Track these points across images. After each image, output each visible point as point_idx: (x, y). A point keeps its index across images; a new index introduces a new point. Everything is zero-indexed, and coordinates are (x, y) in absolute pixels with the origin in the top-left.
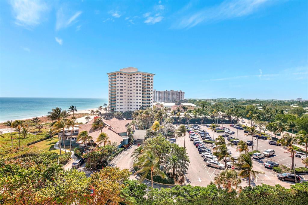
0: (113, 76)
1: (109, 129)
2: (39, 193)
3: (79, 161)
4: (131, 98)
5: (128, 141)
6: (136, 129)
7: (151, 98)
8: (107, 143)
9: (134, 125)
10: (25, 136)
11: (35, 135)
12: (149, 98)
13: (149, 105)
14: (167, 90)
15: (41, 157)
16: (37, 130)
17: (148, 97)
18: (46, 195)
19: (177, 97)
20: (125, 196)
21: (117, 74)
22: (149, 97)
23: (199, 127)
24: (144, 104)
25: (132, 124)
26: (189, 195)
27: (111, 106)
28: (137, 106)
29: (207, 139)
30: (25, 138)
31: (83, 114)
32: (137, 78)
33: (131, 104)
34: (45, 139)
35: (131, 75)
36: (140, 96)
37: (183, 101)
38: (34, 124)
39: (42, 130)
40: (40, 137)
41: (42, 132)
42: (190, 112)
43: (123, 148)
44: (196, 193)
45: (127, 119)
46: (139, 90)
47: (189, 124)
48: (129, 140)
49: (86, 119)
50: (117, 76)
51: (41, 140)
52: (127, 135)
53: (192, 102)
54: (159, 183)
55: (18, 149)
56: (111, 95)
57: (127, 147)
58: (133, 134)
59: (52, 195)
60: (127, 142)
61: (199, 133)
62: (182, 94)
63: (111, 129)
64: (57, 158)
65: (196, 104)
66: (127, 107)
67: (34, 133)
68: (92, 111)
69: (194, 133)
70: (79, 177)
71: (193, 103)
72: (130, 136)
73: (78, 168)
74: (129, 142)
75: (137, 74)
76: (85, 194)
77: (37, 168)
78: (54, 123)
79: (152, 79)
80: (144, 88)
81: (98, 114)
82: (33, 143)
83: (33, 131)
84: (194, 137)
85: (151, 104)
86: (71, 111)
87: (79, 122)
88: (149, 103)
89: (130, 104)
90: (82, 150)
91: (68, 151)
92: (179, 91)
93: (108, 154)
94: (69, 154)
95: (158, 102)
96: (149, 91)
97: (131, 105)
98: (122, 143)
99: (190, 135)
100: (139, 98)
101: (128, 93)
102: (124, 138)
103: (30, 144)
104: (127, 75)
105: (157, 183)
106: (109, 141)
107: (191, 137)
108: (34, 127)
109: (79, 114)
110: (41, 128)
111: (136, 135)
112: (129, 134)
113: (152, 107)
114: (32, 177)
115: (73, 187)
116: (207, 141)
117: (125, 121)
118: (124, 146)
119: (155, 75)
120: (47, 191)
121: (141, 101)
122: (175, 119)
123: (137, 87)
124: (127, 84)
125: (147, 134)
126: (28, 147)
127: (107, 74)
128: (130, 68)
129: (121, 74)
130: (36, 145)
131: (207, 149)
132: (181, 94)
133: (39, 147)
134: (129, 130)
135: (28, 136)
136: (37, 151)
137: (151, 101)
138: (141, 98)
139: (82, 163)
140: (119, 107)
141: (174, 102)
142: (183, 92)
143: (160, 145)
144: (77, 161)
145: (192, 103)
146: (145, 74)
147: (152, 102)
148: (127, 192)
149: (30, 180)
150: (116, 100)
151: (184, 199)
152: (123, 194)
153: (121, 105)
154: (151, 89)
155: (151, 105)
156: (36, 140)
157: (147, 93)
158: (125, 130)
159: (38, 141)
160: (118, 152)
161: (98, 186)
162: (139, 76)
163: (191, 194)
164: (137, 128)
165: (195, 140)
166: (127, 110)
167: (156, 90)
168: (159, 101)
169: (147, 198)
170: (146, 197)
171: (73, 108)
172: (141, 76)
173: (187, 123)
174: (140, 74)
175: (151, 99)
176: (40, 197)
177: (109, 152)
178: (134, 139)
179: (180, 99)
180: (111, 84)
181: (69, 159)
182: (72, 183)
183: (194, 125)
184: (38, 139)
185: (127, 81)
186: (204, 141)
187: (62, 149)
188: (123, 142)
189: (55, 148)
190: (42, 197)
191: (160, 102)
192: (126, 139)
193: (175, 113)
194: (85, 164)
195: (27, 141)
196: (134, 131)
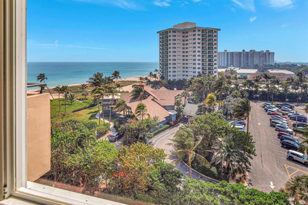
0: (164, 36)
1: (152, 100)
2: (70, 158)
3: (116, 134)
4: (187, 62)
5: (175, 116)
6: (189, 102)
7: (215, 62)
8: (146, 117)
9: (186, 98)
10: (71, 103)
11: (81, 102)
12: (212, 62)
13: (212, 72)
14: (244, 51)
15: (78, 124)
16: (83, 97)
17: (209, 60)
18: (75, 161)
19: (261, 60)
20: (153, 180)
21: (168, 32)
22: (211, 60)
23: (291, 108)
24: (205, 70)
25: (183, 96)
26: (238, 198)
27: (162, 73)
28: (194, 72)
29: (302, 128)
30: (71, 105)
31: (131, 81)
32: (194, 35)
33: (187, 70)
34: (89, 107)
35: (187, 32)
36: (199, 60)
37: (271, 65)
38: (81, 90)
39: (87, 97)
40: (85, 105)
41: (87, 99)
42: (277, 82)
43: (169, 125)
44: (249, 198)
45: (178, 89)
46: (197, 51)
47: (274, 100)
48: (178, 116)
49: (133, 87)
50: (169, 34)
51: (85, 108)
52: (175, 109)
53: (288, 67)
54: (206, 177)
55: (64, 115)
56: (162, 59)
57: (175, 124)
58: (183, 109)
59: (80, 162)
60: (174, 119)
61: (289, 116)
62: (271, 56)
63: (155, 100)
64: (95, 128)
65: (293, 72)
66: (182, 73)
67: (80, 100)
68: (141, 79)
69: (279, 115)
70: (108, 149)
71: (289, 70)
72: (179, 110)
73: (115, 141)
74: (177, 119)
75: (194, 31)
76: (111, 168)
77: (73, 134)
78: (95, 90)
79: (215, 36)
80: (204, 48)
81: (147, 82)
82: (78, 110)
83: (79, 98)
84: (277, 121)
85: (215, 70)
86: (114, 77)
87: (125, 91)
88: (211, 69)
89: (185, 70)
90: (122, 121)
91: (106, 121)
92: (265, 52)
93: (147, 129)
94: (107, 125)
95: (230, 68)
96: (211, 52)
97: (187, 72)
98: (167, 119)
99: (271, 118)
100: (197, 62)
101: (183, 56)
102: (170, 113)
103: (75, 111)
104: (181, 32)
105: (203, 175)
106: (148, 115)
107: (273, 120)
108: (81, 94)
109: (127, 81)
110: (86, 95)
111: (186, 110)
112: (177, 108)
113: (216, 74)
114: (66, 141)
115: (100, 157)
116: (301, 130)
117: (176, 92)
118: (170, 123)
119: (220, 30)
120: (77, 157)
121: (200, 66)
122: (251, 93)
123: (194, 47)
124: (181, 44)
125: (198, 110)
126: (73, 114)
127: (158, 32)
128: (186, 24)
129: (174, 32)
130: (80, 113)
131: (297, 141)
132: (268, 55)
133: (82, 115)
134: (178, 103)
135: (74, 103)
136: (79, 119)
137: (215, 66)
138: (200, 62)
139: (119, 137)
140: (171, 74)
141: (255, 67)
142: (272, 53)
143: (210, 124)
144: (115, 134)
145: (287, 69)
146: (206, 30)
147: (215, 68)
148: (156, 176)
149: (64, 143)
150: (167, 65)
151: (229, 202)
152: (151, 177)
153: (174, 72)
154: (215, 50)
155: (215, 72)
156: (80, 108)
157: (209, 56)
158: (172, 103)
159: (82, 109)
160: (160, 129)
161: (124, 161)
162: (197, 33)
163: (241, 197)
164: (191, 101)
165: (278, 126)
166: (182, 78)
167: (226, 50)
168: (232, 66)
169: (182, 188)
170: (180, 187)
171: (116, 74)
172: (200, 33)
173: (270, 101)
174: (199, 31)
175: (215, 64)
176: (70, 162)
177: (148, 126)
178: (184, 116)
179: (267, 63)
180: (162, 45)
181: (107, 131)
182: (99, 153)
183: (282, 103)
184: (82, 107)
185: (181, 40)
186: (295, 129)
187: (102, 119)
188: (169, 118)
189: (96, 117)
190: (72, 163)
191: (233, 68)
192: (173, 114)
193: (251, 84)
194: (123, 139)
195: (73, 108)
196: (184, 106)
